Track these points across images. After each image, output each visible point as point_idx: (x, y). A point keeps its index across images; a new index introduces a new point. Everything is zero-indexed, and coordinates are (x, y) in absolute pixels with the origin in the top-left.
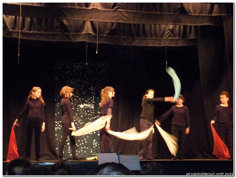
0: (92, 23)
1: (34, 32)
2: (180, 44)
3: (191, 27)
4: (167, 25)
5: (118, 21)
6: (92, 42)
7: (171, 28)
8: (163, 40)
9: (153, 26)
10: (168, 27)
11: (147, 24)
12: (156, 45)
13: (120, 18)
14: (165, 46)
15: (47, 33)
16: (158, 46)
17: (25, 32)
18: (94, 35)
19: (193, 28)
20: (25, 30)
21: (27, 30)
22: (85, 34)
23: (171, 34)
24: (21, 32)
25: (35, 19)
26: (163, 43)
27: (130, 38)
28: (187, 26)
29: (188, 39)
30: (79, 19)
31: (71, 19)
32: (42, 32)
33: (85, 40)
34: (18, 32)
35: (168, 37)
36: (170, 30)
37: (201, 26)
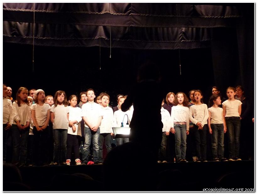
0: (105, 27)
1: (48, 38)
2: (193, 47)
3: (203, 29)
4: (180, 28)
5: (131, 25)
6: (105, 47)
7: (183, 31)
8: (176, 42)
9: (165, 29)
10: (180, 30)
11: (160, 28)
12: (169, 48)
13: (132, 22)
14: (178, 49)
15: (61, 39)
16: (171, 49)
17: (39, 38)
18: (106, 40)
19: (206, 31)
20: (39, 37)
21: (40, 37)
22: (98, 38)
23: (184, 37)
24: (35, 39)
25: (48, 25)
26: (176, 46)
27: (143, 41)
28: (200, 28)
29: (201, 41)
30: (92, 24)
31: (84, 24)
32: (56, 38)
33: (98, 45)
34: (32, 39)
35: (181, 40)
36: (183, 33)
37: (213, 28)
